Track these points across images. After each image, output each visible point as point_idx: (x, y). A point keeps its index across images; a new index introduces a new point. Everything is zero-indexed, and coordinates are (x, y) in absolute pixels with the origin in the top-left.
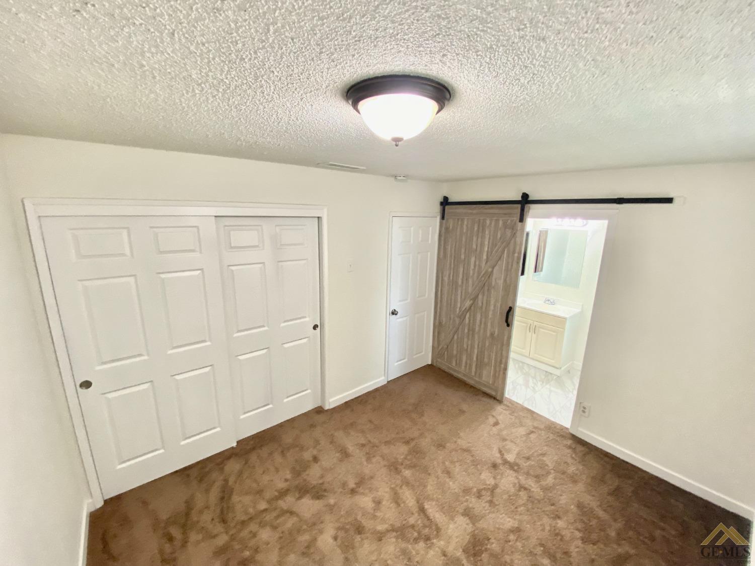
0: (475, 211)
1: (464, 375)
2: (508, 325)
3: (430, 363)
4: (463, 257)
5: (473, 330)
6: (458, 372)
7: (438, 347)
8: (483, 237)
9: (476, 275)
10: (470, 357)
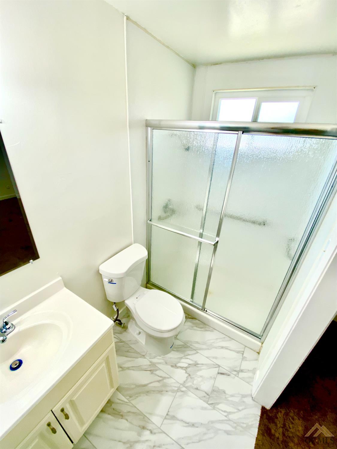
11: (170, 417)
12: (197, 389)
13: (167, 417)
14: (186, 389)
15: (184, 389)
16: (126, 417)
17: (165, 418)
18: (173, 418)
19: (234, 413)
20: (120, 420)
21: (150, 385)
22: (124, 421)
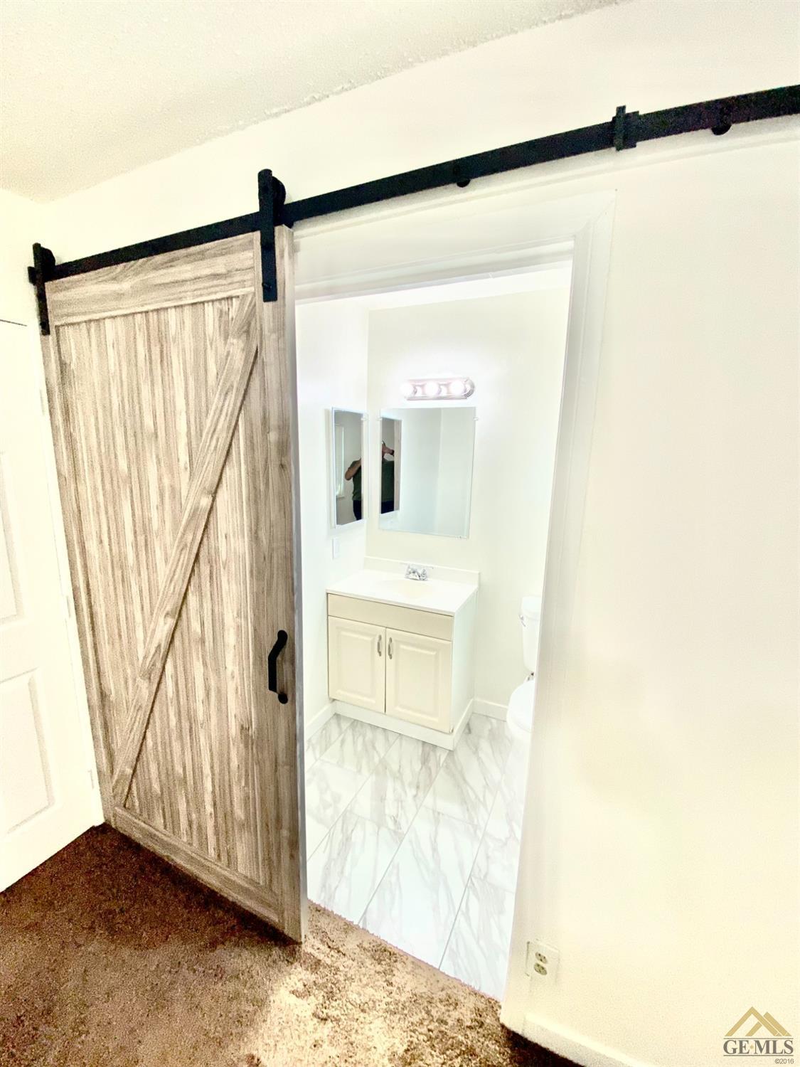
0: (125, 285)
1: (191, 859)
2: (283, 698)
3: (98, 820)
4: (123, 464)
5: (192, 719)
6: (176, 850)
7: (112, 772)
8: (167, 385)
9: (168, 525)
10: (196, 802)
11: (437, 816)
12: (488, 857)
13: (436, 814)
14: (481, 837)
15: (480, 834)
16: (424, 769)
17: (434, 811)
18: (437, 821)
19: (470, 925)
20: (419, 762)
21: (468, 788)
22: (420, 766)
